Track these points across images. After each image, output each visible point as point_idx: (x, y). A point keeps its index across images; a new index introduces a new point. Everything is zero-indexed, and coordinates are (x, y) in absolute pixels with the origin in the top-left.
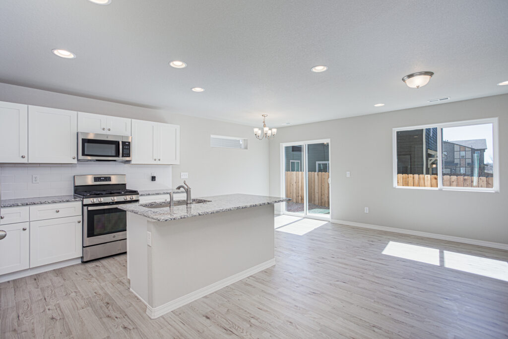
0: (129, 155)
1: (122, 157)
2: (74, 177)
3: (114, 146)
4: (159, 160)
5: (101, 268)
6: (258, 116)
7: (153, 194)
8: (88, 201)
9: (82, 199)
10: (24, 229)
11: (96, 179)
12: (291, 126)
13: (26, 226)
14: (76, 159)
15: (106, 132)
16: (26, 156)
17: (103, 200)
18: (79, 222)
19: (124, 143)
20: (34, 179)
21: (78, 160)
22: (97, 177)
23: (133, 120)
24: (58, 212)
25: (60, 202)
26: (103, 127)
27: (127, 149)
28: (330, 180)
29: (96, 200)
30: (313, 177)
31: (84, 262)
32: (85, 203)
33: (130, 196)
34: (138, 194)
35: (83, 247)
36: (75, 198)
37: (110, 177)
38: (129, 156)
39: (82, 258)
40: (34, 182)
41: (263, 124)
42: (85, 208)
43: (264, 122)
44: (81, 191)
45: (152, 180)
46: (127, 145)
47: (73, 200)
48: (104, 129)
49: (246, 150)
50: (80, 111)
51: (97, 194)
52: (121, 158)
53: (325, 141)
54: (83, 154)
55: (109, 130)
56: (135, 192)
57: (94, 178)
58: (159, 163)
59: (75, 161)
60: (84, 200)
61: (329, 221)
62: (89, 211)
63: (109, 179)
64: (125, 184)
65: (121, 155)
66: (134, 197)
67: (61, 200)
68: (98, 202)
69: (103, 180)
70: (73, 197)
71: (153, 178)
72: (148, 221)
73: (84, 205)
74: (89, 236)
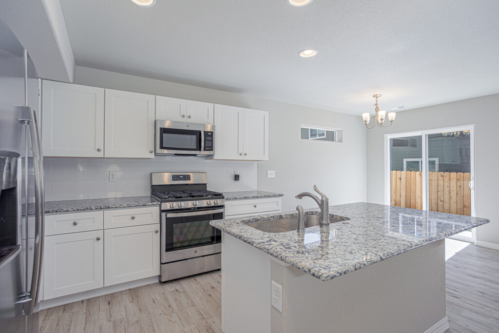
0: (211, 148)
1: (204, 150)
2: (151, 174)
3: (194, 137)
4: (245, 155)
5: (182, 295)
6: (367, 98)
7: (241, 199)
8: (167, 206)
9: (160, 203)
10: (98, 239)
11: (175, 178)
12: (405, 111)
13: (100, 234)
14: (153, 154)
15: (186, 120)
16: (102, 149)
17: (184, 204)
18: (157, 232)
19: (206, 133)
20: (111, 176)
21: (156, 154)
22: (176, 175)
23: (215, 105)
24: (134, 218)
25: (136, 206)
26: (182, 114)
27: (210, 140)
28: (472, 184)
29: (176, 205)
30: (412, 177)
31: (162, 283)
32: (163, 208)
33: (214, 200)
34: (223, 198)
35: (161, 264)
36: (152, 202)
37: (189, 176)
38: (212, 150)
39: (160, 276)
40: (111, 180)
41: (376, 107)
42: (164, 214)
43: (376, 104)
44: (159, 192)
45: (235, 180)
46: (210, 136)
47: (150, 204)
48: (183, 116)
49: (341, 143)
50: (158, 95)
51: (176, 198)
52: (203, 152)
53: (464, 129)
54: (162, 147)
55: (189, 117)
56: (218, 196)
57: (173, 176)
58: (245, 158)
59: (152, 156)
60: (163, 204)
61: (472, 243)
62: (167, 219)
63: (187, 177)
64: (205, 184)
65: (203, 148)
66: (219, 202)
67: (137, 204)
68: (177, 208)
69: (182, 179)
70: (149, 199)
71: (237, 177)
72: (272, 261)
73: (162, 211)
74: (167, 250)
